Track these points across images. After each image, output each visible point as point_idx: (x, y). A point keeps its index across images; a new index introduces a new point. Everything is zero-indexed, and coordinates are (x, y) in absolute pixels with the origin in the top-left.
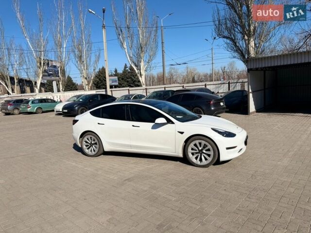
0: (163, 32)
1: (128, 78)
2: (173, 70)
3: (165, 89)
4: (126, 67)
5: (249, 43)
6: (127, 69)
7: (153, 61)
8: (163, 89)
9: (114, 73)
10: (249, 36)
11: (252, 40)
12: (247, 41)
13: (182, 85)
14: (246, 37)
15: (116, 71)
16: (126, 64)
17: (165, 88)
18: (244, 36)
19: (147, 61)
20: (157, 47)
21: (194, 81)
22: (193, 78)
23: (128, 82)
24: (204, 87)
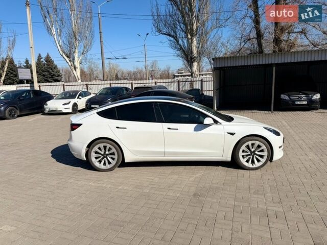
0: (101, 21)
1: (44, 71)
2: (93, 65)
3: (110, 86)
4: (40, 57)
5: (192, 42)
6: (42, 60)
7: (89, 53)
8: (108, 86)
9: (25, 65)
10: (192, 35)
11: (195, 39)
12: (190, 40)
13: (130, 82)
14: (189, 36)
15: (27, 62)
16: (40, 54)
17: (110, 84)
18: (187, 35)
19: (82, 52)
20: (92, 37)
21: (117, 78)
22: (117, 75)
23: (44, 75)
24: (154, 84)
